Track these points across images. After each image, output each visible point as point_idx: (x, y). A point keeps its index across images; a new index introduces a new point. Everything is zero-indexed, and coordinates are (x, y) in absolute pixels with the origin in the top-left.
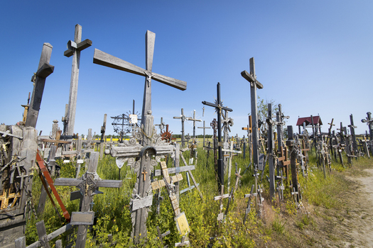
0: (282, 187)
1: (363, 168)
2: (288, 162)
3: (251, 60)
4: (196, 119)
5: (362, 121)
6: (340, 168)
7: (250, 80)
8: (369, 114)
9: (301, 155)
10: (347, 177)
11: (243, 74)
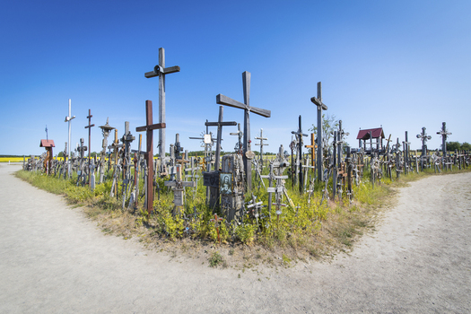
0: (341, 191)
1: (407, 181)
2: (345, 175)
3: (319, 84)
4: (263, 137)
5: (417, 137)
6: (389, 181)
7: (318, 104)
8: (424, 129)
9: (356, 170)
10: (392, 188)
11: (313, 100)
